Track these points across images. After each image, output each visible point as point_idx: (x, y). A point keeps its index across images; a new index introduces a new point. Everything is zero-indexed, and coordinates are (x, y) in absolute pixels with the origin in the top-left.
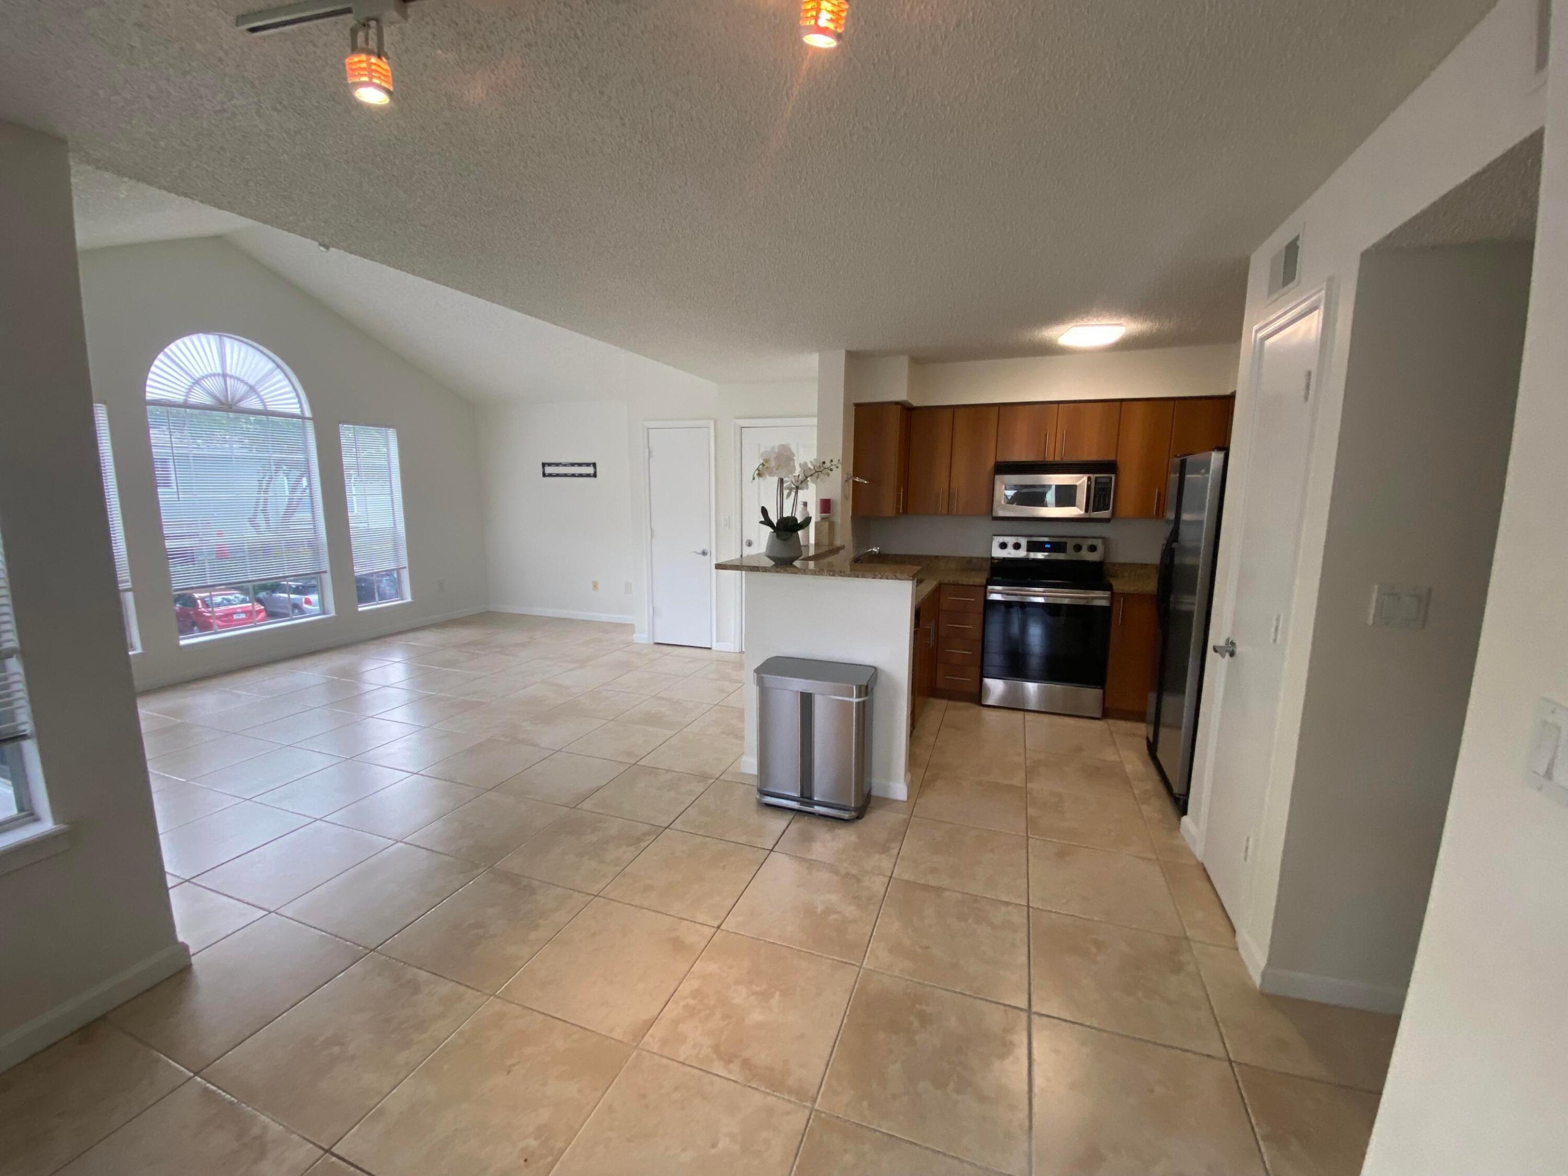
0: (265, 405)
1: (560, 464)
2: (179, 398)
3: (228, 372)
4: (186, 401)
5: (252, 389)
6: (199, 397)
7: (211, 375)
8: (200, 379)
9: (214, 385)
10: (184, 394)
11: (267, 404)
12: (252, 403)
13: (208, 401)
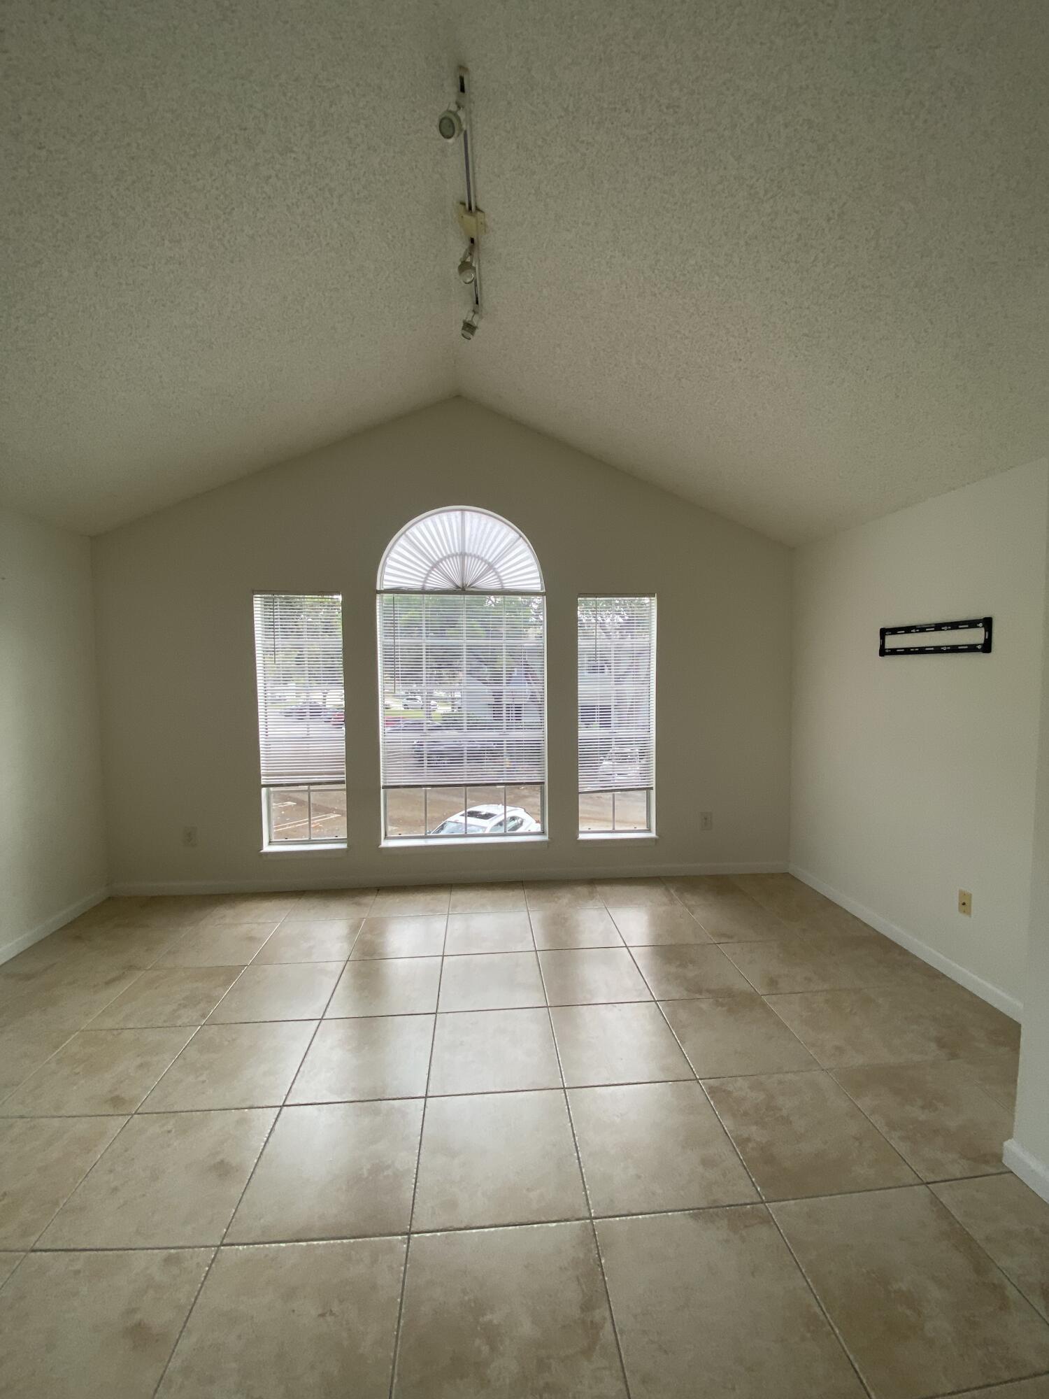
0: (502, 583)
1: (914, 627)
2: (417, 585)
3: (467, 551)
4: (424, 586)
5: (491, 567)
6: (437, 582)
7: (449, 557)
8: (438, 562)
9: (452, 568)
10: (422, 580)
11: (504, 582)
12: (489, 582)
13: (447, 585)
